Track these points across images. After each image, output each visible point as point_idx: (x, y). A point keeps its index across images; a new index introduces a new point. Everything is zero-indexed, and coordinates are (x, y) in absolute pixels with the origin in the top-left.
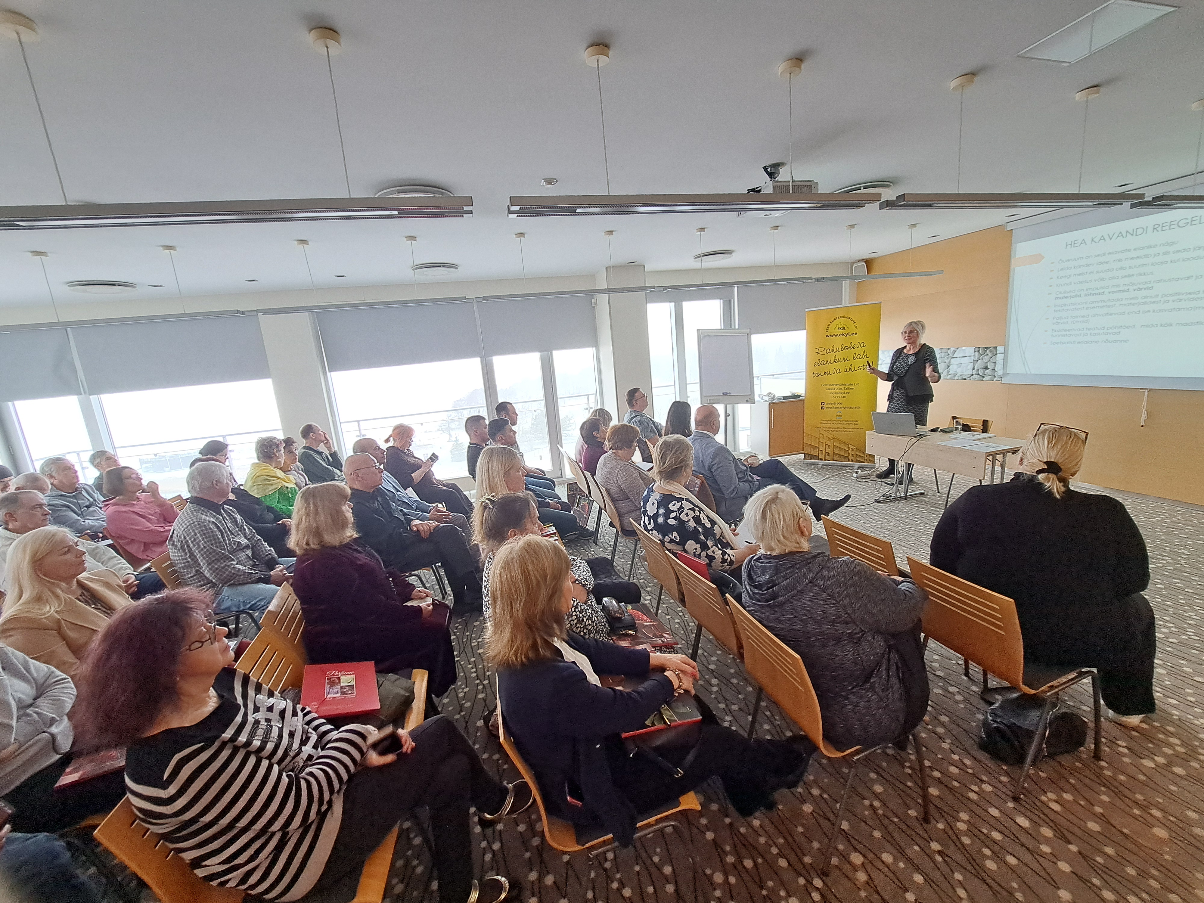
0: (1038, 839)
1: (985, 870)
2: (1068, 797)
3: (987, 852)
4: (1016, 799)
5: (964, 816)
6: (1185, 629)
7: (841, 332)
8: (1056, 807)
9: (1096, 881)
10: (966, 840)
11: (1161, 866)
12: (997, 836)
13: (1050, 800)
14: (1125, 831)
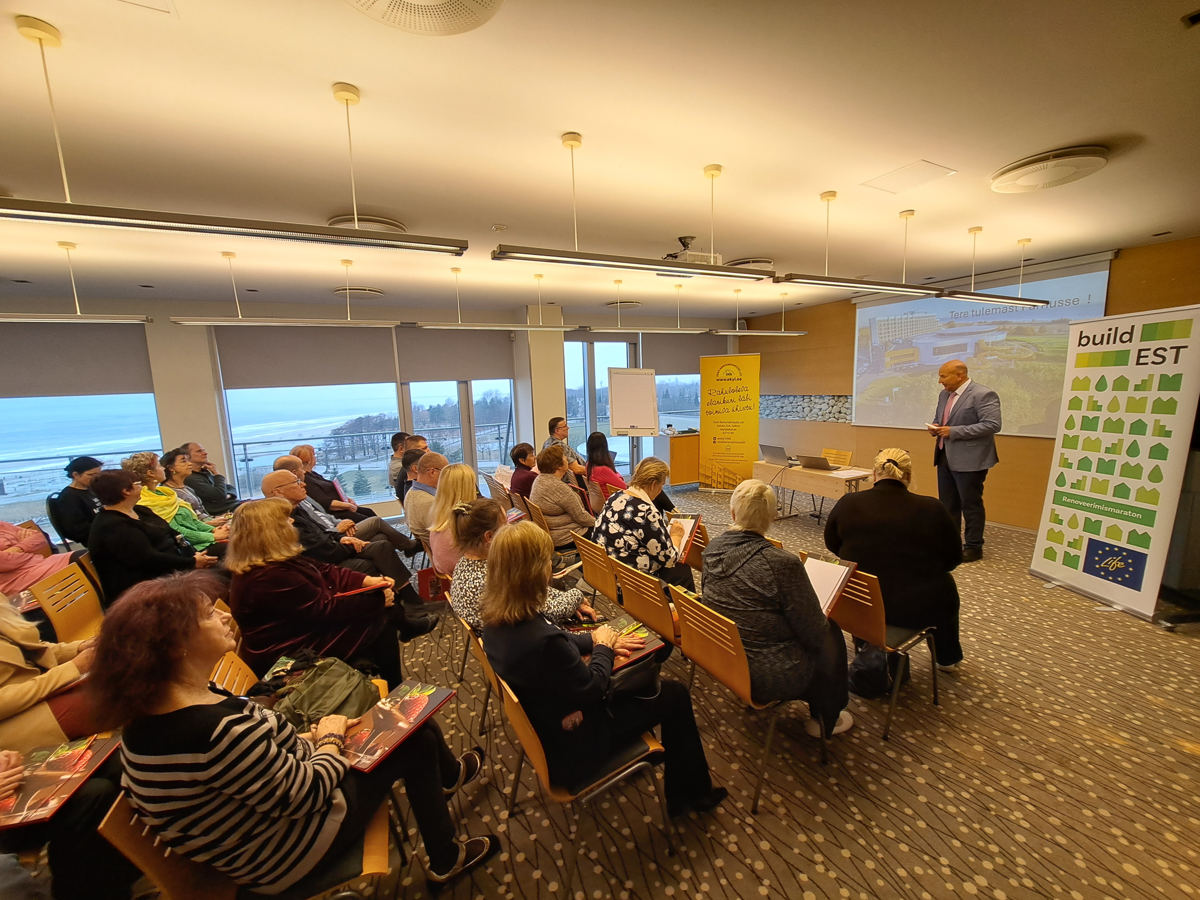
0: (902, 765)
1: (868, 791)
2: (919, 732)
3: (869, 778)
4: (885, 738)
5: (851, 756)
6: (985, 609)
7: (729, 377)
8: (912, 741)
9: (941, 787)
10: (853, 773)
11: (981, 770)
12: (875, 767)
13: (908, 736)
14: (957, 750)
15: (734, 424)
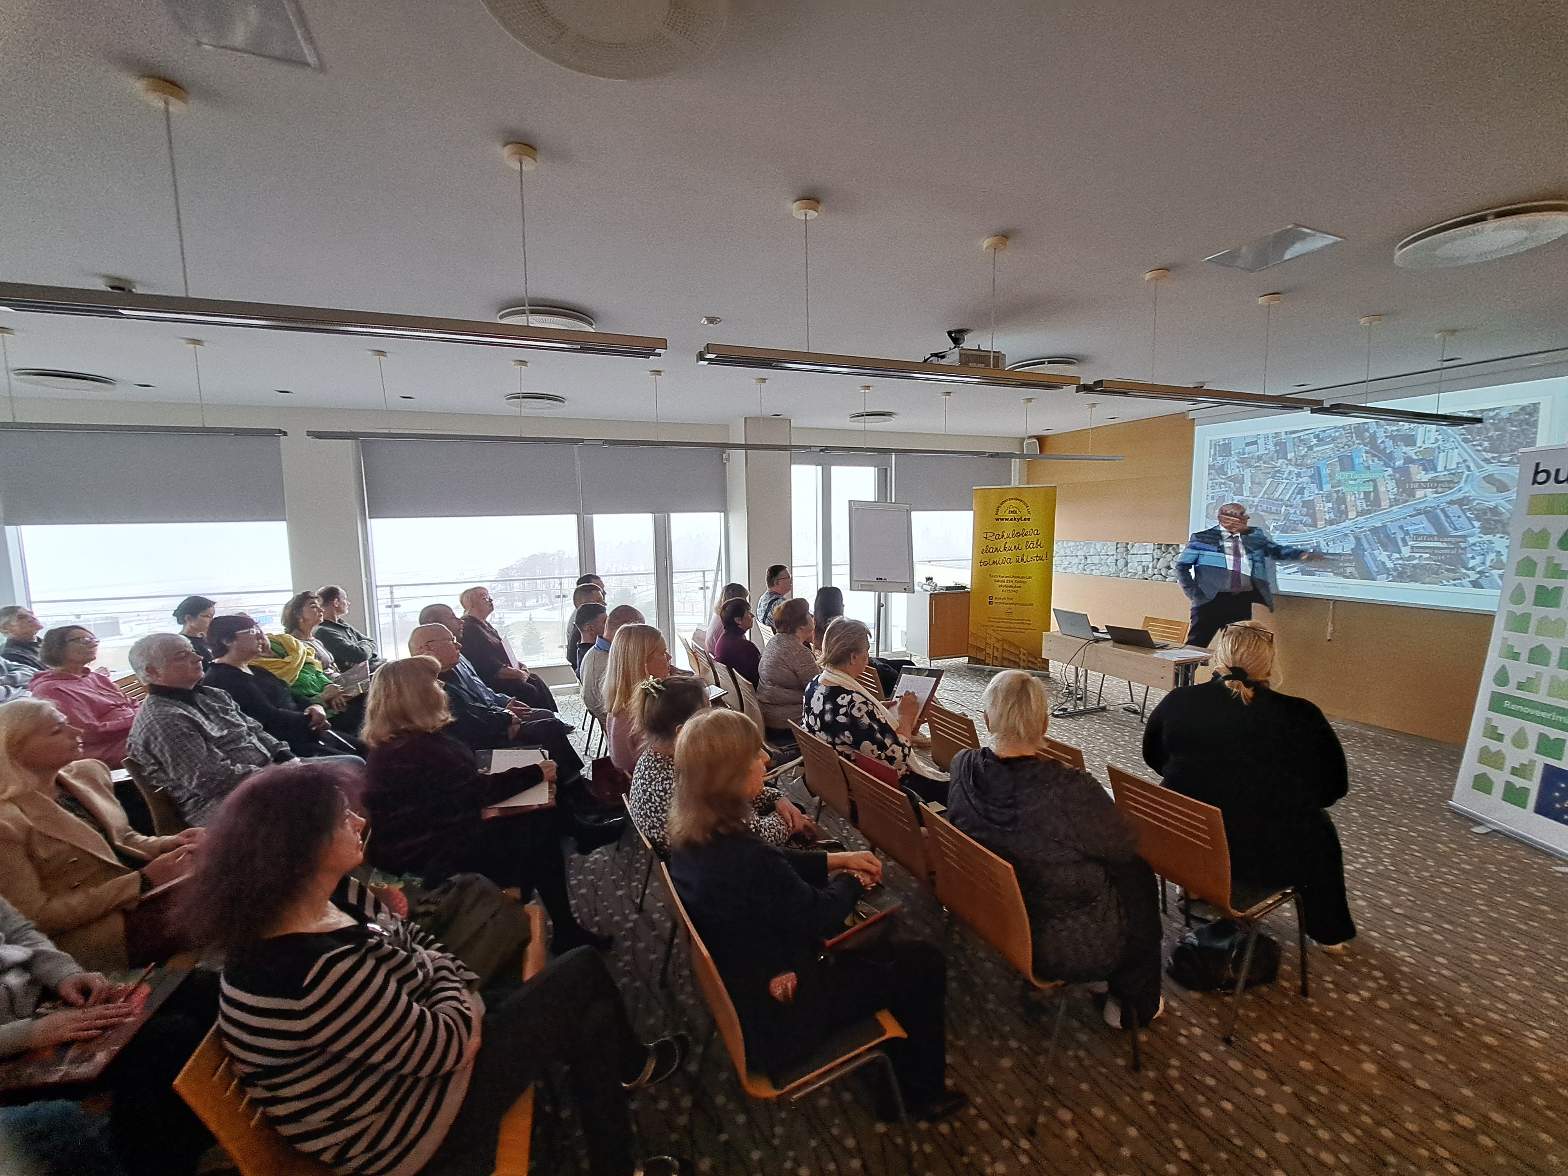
0: (1251, 1082)
1: (1199, 1116)
2: (1279, 1036)
3: (1201, 1098)
4: (1227, 1041)
5: (1174, 1062)
6: (1380, 858)
7: (1012, 515)
8: (1268, 1048)
9: (1312, 1121)
10: (1179, 1088)
11: (1371, 1100)
12: (1211, 1081)
13: (1261, 1041)
14: (1337, 1068)
15: (1019, 580)
